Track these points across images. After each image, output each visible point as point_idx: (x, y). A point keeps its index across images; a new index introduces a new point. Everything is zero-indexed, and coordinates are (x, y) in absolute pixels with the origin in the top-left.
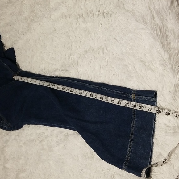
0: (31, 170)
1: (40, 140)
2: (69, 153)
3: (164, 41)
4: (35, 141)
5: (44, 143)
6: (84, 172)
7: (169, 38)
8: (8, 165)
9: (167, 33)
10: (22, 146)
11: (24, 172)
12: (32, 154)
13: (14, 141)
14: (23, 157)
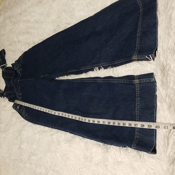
0: (41, 156)
1: (51, 133)
2: (73, 151)
3: (164, 80)
4: (47, 133)
5: (54, 137)
6: (83, 171)
7: (170, 77)
8: (23, 146)
9: (169, 72)
10: (36, 133)
11: (35, 156)
12: (44, 143)
13: (30, 127)
14: (36, 143)
